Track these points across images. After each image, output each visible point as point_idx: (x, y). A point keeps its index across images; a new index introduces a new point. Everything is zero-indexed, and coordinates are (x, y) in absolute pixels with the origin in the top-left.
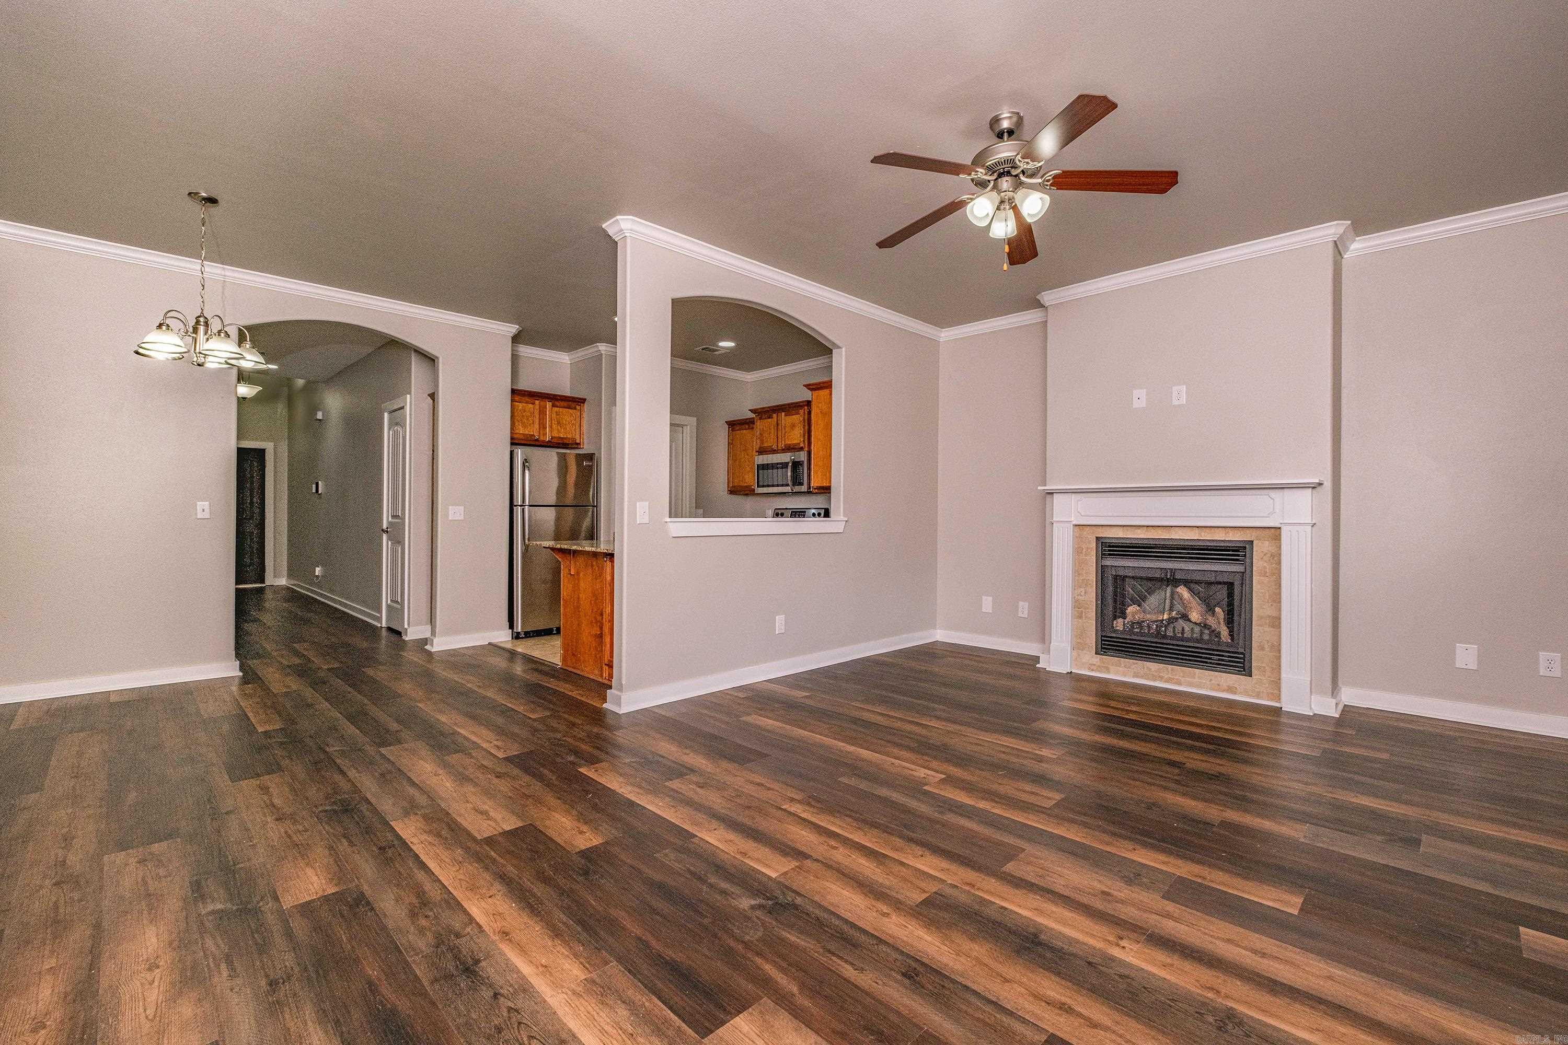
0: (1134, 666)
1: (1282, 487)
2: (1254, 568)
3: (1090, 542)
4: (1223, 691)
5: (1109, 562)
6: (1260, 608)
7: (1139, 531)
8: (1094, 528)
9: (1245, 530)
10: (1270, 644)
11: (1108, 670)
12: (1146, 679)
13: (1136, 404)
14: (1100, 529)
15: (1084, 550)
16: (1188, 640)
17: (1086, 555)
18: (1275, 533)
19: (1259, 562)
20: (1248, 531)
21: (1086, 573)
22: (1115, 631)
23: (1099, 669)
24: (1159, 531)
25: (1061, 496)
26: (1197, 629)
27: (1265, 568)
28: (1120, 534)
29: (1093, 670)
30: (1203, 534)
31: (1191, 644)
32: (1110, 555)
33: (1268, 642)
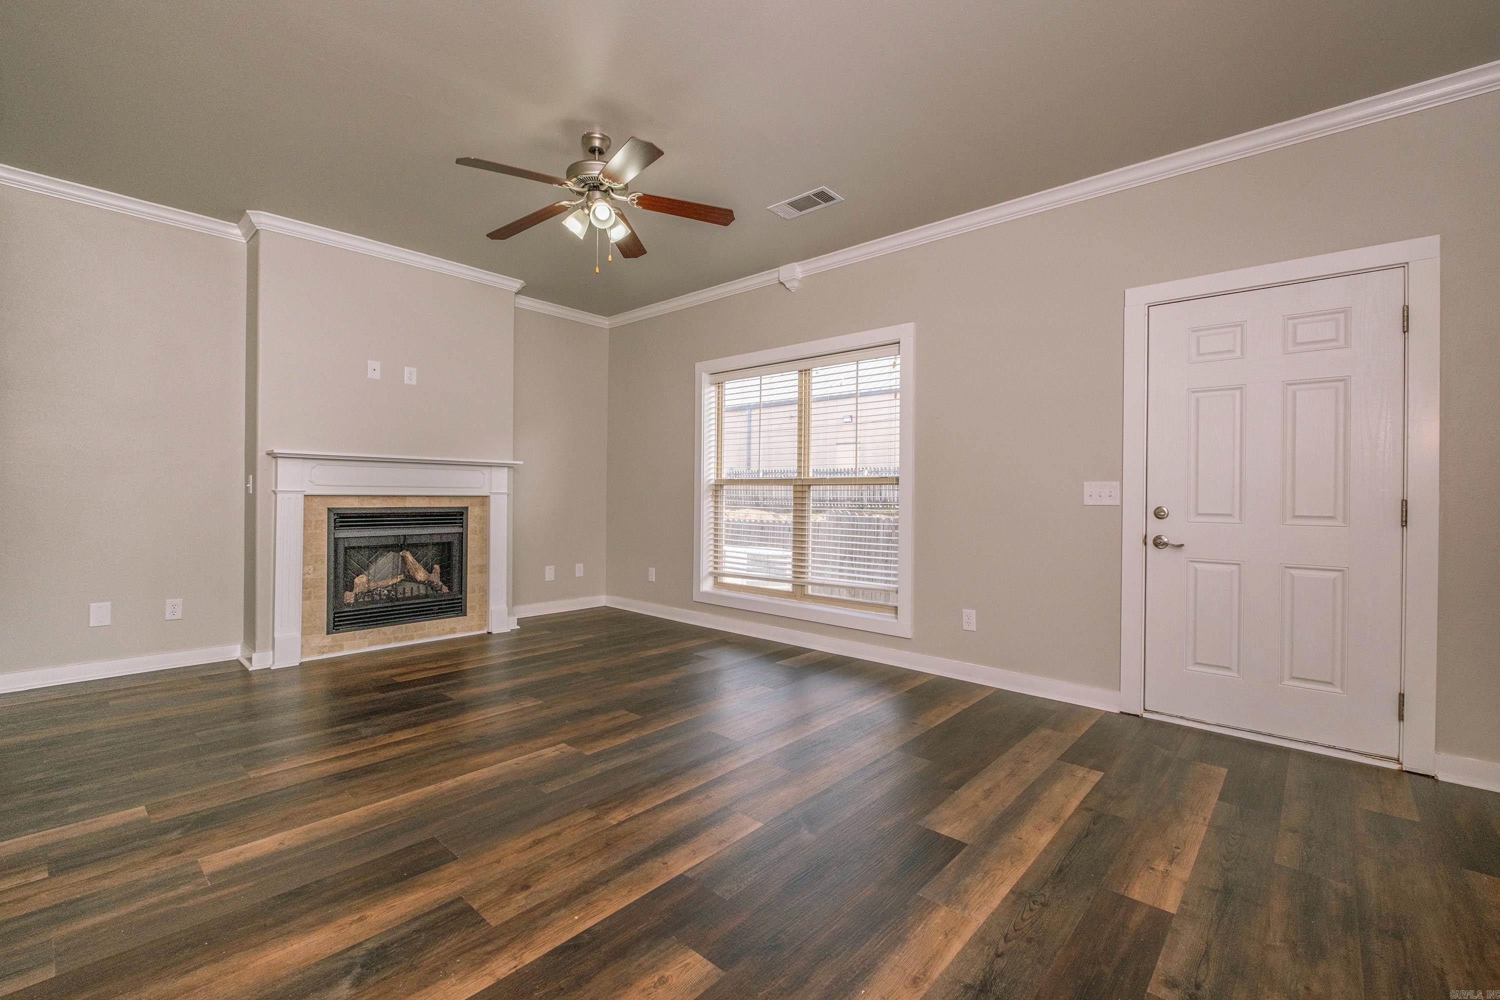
0: (369, 635)
1: (490, 466)
2: (469, 529)
3: (320, 514)
4: (447, 634)
5: (343, 534)
6: (472, 560)
7: (375, 501)
8: (325, 499)
9: (463, 498)
10: (479, 586)
11: (341, 647)
12: (381, 644)
13: (371, 375)
14: (331, 500)
15: (314, 523)
16: (408, 598)
17: (316, 528)
18: (484, 500)
19: (472, 523)
20: (465, 500)
21: (317, 548)
22: (349, 605)
23: (331, 649)
24: (395, 500)
25: (283, 460)
26: (422, 587)
27: (476, 527)
28: (355, 504)
29: (323, 653)
30: (432, 502)
31: (412, 602)
32: (341, 526)
33: (477, 585)
